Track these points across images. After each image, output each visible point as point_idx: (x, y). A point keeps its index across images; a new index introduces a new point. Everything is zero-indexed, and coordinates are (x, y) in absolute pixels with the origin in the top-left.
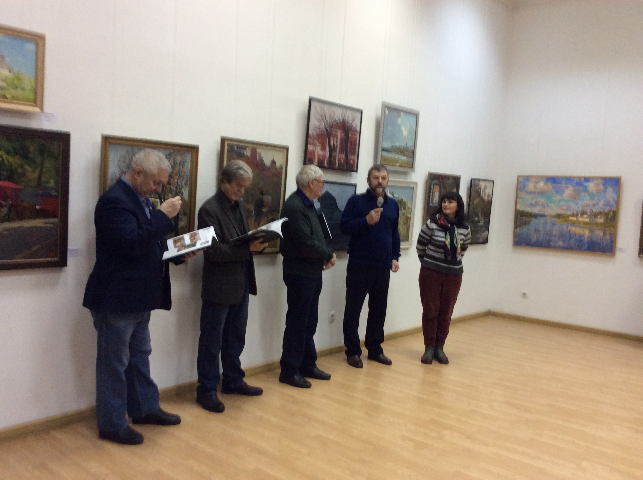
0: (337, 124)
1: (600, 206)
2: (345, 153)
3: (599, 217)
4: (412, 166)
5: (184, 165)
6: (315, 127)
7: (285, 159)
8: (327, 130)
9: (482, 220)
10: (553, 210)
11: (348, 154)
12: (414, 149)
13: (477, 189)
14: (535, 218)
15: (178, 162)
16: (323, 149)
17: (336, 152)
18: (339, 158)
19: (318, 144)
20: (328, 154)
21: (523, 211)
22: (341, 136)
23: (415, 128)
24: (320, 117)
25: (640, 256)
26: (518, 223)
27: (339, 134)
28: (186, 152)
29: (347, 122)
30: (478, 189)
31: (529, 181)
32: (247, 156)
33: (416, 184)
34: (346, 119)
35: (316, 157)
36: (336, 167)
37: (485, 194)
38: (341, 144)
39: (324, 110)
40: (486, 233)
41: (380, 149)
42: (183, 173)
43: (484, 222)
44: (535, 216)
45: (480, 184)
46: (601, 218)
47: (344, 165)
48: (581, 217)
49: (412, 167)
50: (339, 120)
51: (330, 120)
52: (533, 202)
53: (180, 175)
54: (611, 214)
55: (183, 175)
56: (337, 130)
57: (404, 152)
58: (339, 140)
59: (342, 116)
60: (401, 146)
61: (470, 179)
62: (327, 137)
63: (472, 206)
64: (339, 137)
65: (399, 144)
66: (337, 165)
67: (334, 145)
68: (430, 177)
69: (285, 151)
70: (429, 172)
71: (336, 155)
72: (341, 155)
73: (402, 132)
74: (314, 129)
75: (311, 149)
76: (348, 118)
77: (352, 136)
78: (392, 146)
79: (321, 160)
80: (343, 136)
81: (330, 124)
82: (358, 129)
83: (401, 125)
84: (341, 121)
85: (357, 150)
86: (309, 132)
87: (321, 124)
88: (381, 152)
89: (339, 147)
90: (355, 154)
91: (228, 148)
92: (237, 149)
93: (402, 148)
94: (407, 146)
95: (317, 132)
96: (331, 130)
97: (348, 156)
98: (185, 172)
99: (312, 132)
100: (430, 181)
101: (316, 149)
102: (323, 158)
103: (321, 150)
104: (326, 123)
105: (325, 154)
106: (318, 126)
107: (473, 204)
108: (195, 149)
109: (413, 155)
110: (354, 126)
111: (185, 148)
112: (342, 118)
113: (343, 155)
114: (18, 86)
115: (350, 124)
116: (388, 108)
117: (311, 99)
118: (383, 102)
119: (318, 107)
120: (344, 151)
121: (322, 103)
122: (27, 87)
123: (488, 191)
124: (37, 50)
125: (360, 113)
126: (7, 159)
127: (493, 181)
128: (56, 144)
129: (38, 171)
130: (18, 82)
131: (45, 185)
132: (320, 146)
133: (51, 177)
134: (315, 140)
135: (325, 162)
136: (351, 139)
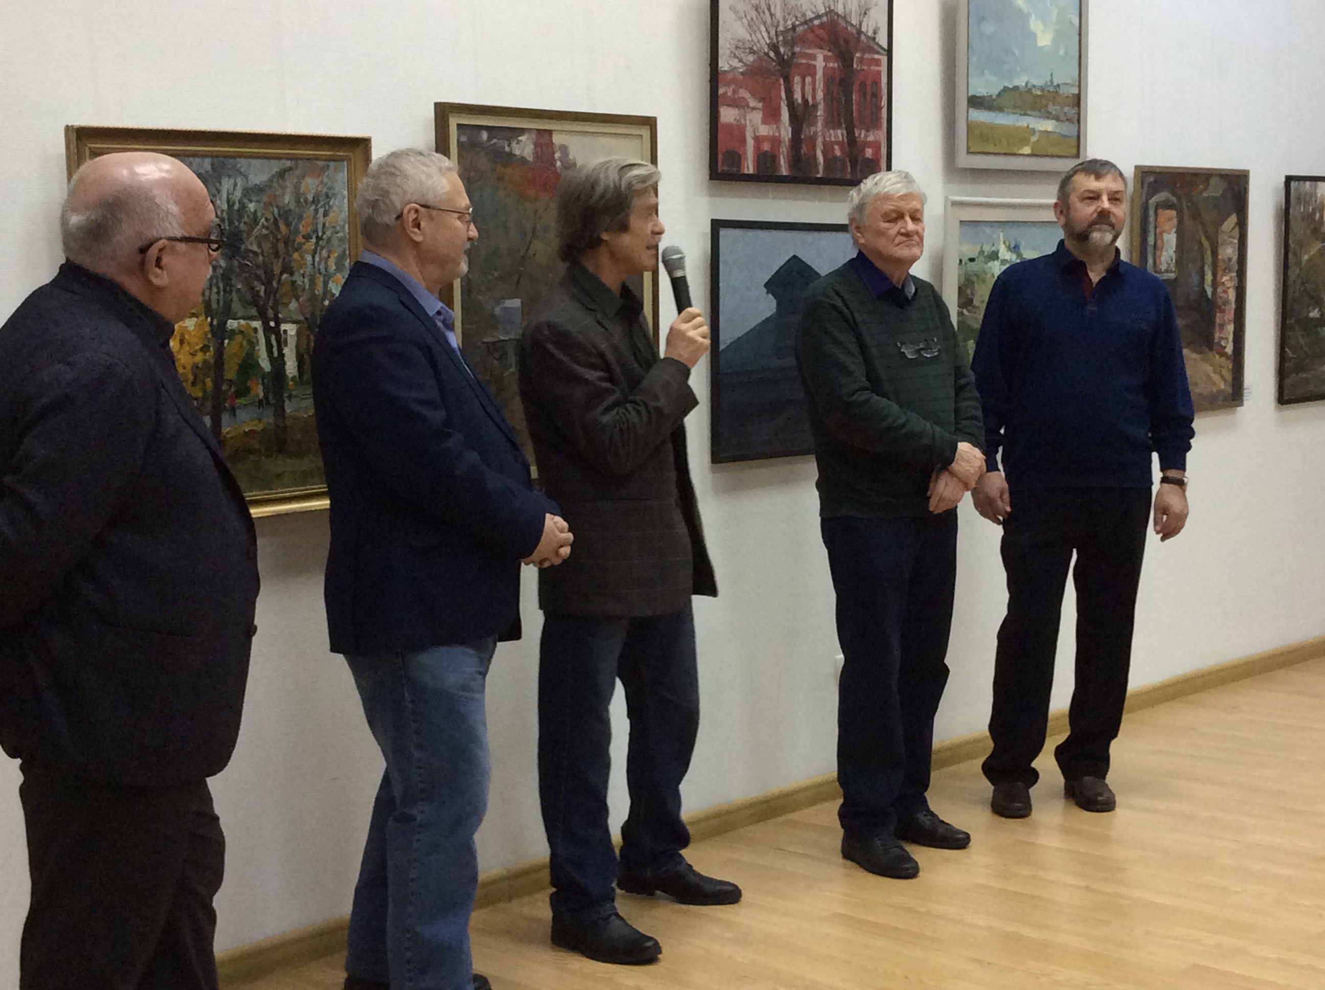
0: (812, 29)
2: (844, 126)
4: (1076, 149)
5: (330, 207)
6: (739, 46)
8: (777, 53)
11: (856, 130)
12: (1080, 90)
13: (1311, 210)
15: (310, 198)
16: (772, 115)
17: (816, 126)
18: (825, 143)
19: (752, 103)
20: (787, 132)
22: (825, 68)
23: (1076, 21)
24: (754, 14)
27: (821, 60)
28: (332, 164)
29: (843, 24)
30: (1314, 214)
32: (523, 160)
34: (840, 10)
35: (750, 143)
36: (819, 176)
38: (829, 94)
41: (962, 103)
42: (328, 233)
45: (1319, 195)
47: (844, 163)
49: (1078, 155)
50: (818, 17)
51: (785, 21)
53: (319, 239)
55: (329, 239)
56: (810, 51)
57: (1046, 106)
58: (822, 84)
59: (827, 5)
60: (1034, 86)
61: (1284, 179)
62: (782, 75)
63: (1297, 271)
64: (820, 74)
65: (1026, 79)
66: (821, 168)
67: (807, 101)
68: (1142, 184)
69: (645, 132)
70: (1136, 167)
71: (816, 133)
72: (831, 131)
73: (1033, 36)
74: (735, 56)
75: (732, 120)
76: (844, 8)
77: (866, 68)
78: (1002, 88)
79: (767, 152)
80: (833, 68)
81: (787, 31)
82: (883, 41)
83: (1028, 16)
84: (825, 19)
85: (884, 111)
86: (720, 65)
87: (760, 36)
88: (968, 112)
89: (821, 107)
90: (881, 127)
91: (461, 140)
92: (489, 139)
93: (1039, 93)
94: (1055, 84)
95: (745, 65)
96: (794, 54)
97: (857, 135)
98: (334, 227)
99: (731, 66)
100: (1144, 196)
101: (747, 118)
102: (772, 147)
103: (764, 122)
104: (773, 33)
105: (777, 134)
106: (748, 45)
107: (1299, 263)
108: (359, 151)
109: (1079, 114)
110: (867, 32)
111: (330, 151)
112: (828, 10)
113: (839, 132)
115: (855, 27)
120: (843, 120)
132: (760, 109)
134: (740, 90)
135: (780, 159)
136: (860, 77)
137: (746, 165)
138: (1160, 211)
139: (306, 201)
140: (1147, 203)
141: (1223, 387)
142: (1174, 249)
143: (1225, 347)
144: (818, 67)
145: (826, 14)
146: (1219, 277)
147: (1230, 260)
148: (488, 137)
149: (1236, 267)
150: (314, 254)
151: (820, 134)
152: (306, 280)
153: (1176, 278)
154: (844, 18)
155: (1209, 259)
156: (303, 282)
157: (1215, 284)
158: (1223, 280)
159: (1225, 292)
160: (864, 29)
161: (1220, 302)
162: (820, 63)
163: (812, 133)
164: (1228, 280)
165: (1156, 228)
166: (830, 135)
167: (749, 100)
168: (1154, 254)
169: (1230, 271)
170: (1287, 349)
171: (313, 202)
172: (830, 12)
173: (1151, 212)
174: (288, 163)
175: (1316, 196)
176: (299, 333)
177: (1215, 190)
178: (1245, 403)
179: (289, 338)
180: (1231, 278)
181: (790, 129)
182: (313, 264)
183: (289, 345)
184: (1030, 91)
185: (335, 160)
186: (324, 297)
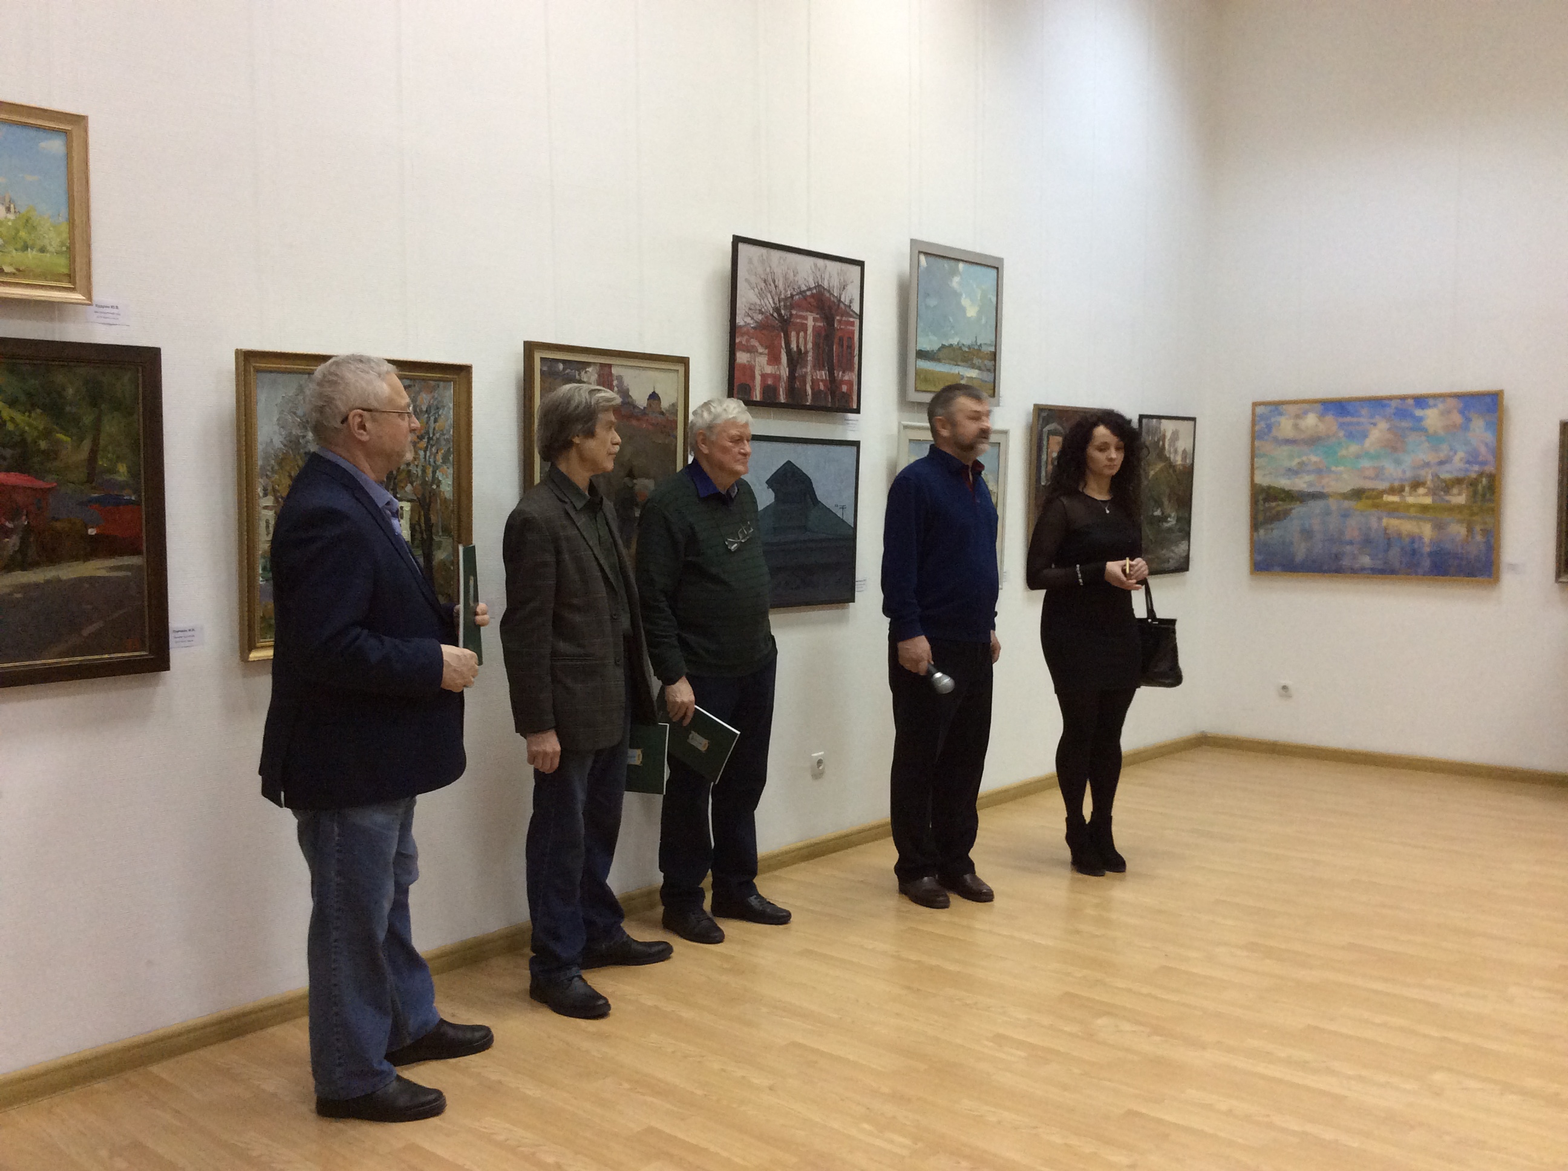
0: (805, 298)
1: (1457, 466)
2: (827, 368)
3: (1455, 491)
5: (439, 415)
6: (751, 308)
7: (683, 388)
8: (780, 314)
9: (1173, 515)
10: (1342, 480)
11: (835, 371)
12: (996, 349)
13: (1155, 439)
14: (1300, 502)
15: (424, 409)
16: (774, 359)
17: (807, 368)
18: (813, 381)
19: (761, 350)
20: (785, 372)
21: (1269, 487)
22: (814, 326)
23: (994, 299)
24: (763, 285)
25: (1561, 580)
26: (1261, 518)
27: (811, 321)
28: (441, 384)
29: (828, 295)
30: (1159, 440)
31: (1281, 414)
33: (1006, 433)
34: (826, 286)
35: (758, 378)
36: (808, 404)
37: (1176, 451)
38: (816, 345)
39: (770, 267)
40: (1183, 546)
41: (912, 355)
42: (438, 435)
43: (1178, 520)
44: (1301, 497)
45: (1162, 429)
46: (1459, 494)
47: (826, 394)
48: (1410, 495)
50: (810, 289)
51: (786, 291)
52: (1294, 463)
53: (430, 439)
54: (1484, 481)
55: (438, 439)
56: (804, 314)
57: (972, 359)
58: (811, 338)
59: (816, 280)
60: (963, 344)
62: (783, 330)
64: (810, 331)
65: (958, 339)
66: (809, 400)
67: (800, 349)
68: (1039, 417)
69: (681, 369)
70: (1035, 405)
71: (806, 373)
72: (818, 372)
73: (963, 310)
74: (749, 315)
75: (745, 362)
76: (829, 284)
77: (843, 327)
78: (941, 345)
79: (770, 385)
80: (820, 326)
81: (786, 299)
82: (856, 308)
83: (961, 295)
84: (814, 291)
85: (856, 359)
86: (737, 321)
87: (767, 303)
88: (916, 361)
89: (810, 354)
90: (853, 370)
91: (543, 369)
92: (564, 369)
93: (967, 350)
94: (978, 344)
95: (756, 322)
96: (791, 315)
97: (836, 375)
98: (442, 431)
99: (745, 322)
100: (1040, 425)
101: (757, 360)
102: (775, 381)
103: (769, 363)
104: (776, 299)
105: (778, 373)
106: (758, 307)
108: (463, 374)
109: (995, 366)
110: (845, 301)
111: (440, 374)
112: (816, 284)
113: (823, 372)
114: (30, 243)
115: (837, 297)
116: (926, 254)
117: (737, 240)
118: (912, 240)
119: (755, 260)
120: (826, 364)
121: (763, 251)
122: (51, 245)
123: (1183, 444)
124: (69, 156)
125: (858, 268)
126: (12, 419)
127: (1194, 419)
128: (126, 378)
129: (87, 445)
130: (30, 233)
131: (107, 477)
132: (766, 354)
133: (119, 458)
134: (752, 340)
135: (779, 391)
136: (839, 334)
137: (754, 393)
138: (1051, 437)
139: (421, 411)
140: (1042, 430)
144: (809, 324)
145: (815, 287)
150: (426, 451)
151: (809, 373)
152: (420, 470)
154: (829, 291)
156: (417, 471)
160: (842, 300)
162: (810, 323)
163: (803, 373)
165: (1047, 448)
166: (817, 375)
167: (758, 348)
171: (427, 411)
172: (818, 286)
173: (1044, 437)
175: (1160, 431)
176: (412, 510)
179: (404, 512)
181: (787, 369)
182: (425, 458)
183: (404, 518)
184: (960, 348)
185: (444, 381)
186: (433, 483)
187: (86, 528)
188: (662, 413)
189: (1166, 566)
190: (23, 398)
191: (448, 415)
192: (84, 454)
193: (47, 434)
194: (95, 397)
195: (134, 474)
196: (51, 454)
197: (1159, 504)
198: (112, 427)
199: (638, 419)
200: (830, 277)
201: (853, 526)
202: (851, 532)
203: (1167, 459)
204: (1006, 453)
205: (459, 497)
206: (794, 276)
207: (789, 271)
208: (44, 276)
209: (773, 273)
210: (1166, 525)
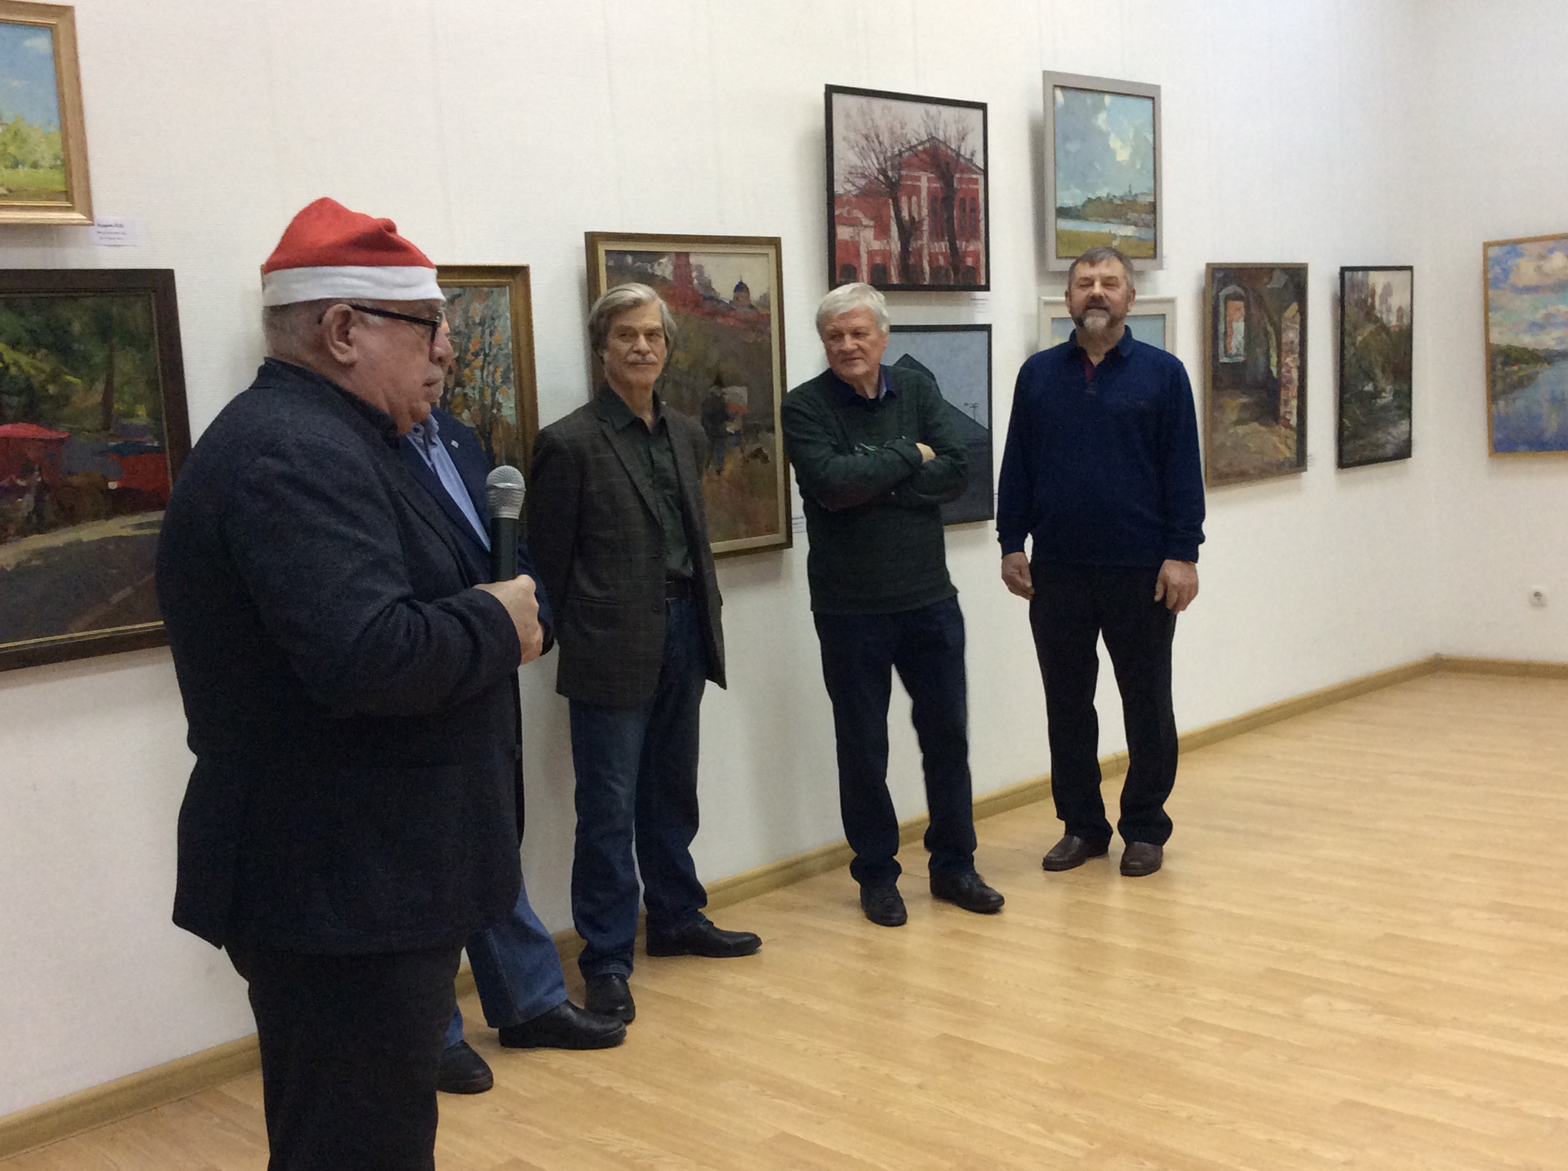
0: (916, 154)
2: (946, 238)
4: (1153, 251)
5: (495, 328)
6: (852, 172)
7: (774, 274)
8: (886, 176)
9: (1389, 388)
11: (957, 242)
12: (1155, 199)
13: (1363, 296)
14: (1549, 364)
15: (477, 320)
16: (882, 231)
17: (922, 240)
18: (930, 255)
19: (865, 222)
20: (897, 246)
21: (1510, 348)
22: (929, 188)
23: (1150, 137)
24: (864, 143)
26: (1500, 386)
27: (925, 182)
28: (495, 289)
29: (943, 148)
30: (1365, 298)
31: (1519, 255)
32: (664, 280)
33: (1171, 301)
34: (941, 137)
35: (864, 257)
36: (926, 283)
37: (1389, 310)
38: (933, 212)
39: (872, 120)
40: (1403, 426)
41: (1051, 214)
42: (495, 351)
43: (1396, 394)
44: (1549, 358)
45: (1370, 283)
47: (947, 271)
49: (1154, 256)
50: (922, 143)
51: (893, 148)
52: (1538, 316)
53: (486, 355)
55: (495, 356)
56: (916, 174)
57: (1126, 214)
58: (926, 203)
59: (929, 132)
60: (1114, 197)
61: (1338, 270)
62: (890, 196)
63: (1353, 349)
64: (924, 193)
65: (1107, 191)
66: (927, 276)
67: (914, 218)
68: (1213, 279)
69: (772, 252)
70: (1208, 265)
71: (922, 246)
72: (936, 244)
73: (1112, 153)
74: (849, 181)
75: (848, 238)
76: (945, 135)
77: (964, 186)
78: (1086, 199)
79: (878, 264)
80: (936, 188)
81: (893, 157)
82: (979, 161)
83: (1109, 134)
84: (927, 145)
85: (982, 223)
86: (835, 190)
87: (869, 161)
88: (1056, 221)
89: (926, 222)
90: (979, 238)
91: (609, 264)
92: (634, 262)
93: (1119, 203)
94: (1133, 194)
95: (858, 188)
96: (900, 176)
97: (958, 246)
98: (500, 345)
99: (845, 189)
100: (1215, 289)
101: (861, 235)
102: (884, 259)
103: (876, 238)
104: (882, 158)
105: (887, 248)
106: (860, 171)
107: (1354, 344)
108: (519, 278)
109: (1155, 220)
110: (965, 154)
111: (492, 278)
112: (930, 137)
113: (943, 244)
114: (19, 157)
115: (955, 151)
116: (1063, 88)
117: (831, 90)
118: (1045, 73)
119: (854, 113)
120: (946, 234)
121: (863, 100)
122: (44, 159)
123: (1398, 300)
124: (56, 55)
125: (980, 113)
126: (16, 363)
127: (1410, 268)
128: (138, 307)
129: (100, 386)
130: (20, 148)
131: (125, 422)
132: (872, 227)
133: (137, 399)
134: (855, 211)
135: (890, 271)
136: (960, 195)
138: (1229, 302)
139: (474, 323)
140: (1217, 295)
141: (1288, 455)
142: (1243, 336)
143: (1289, 420)
144: (922, 187)
145: (928, 140)
146: (1282, 360)
147: (1292, 342)
148: (633, 261)
149: (1298, 350)
150: (482, 369)
151: (926, 246)
152: (476, 392)
153: (1244, 363)
154: (945, 143)
155: (1273, 343)
156: (474, 394)
157: (1279, 364)
158: (1286, 361)
159: (1289, 372)
160: (962, 153)
161: (1284, 380)
162: (924, 184)
163: (918, 246)
164: (1291, 361)
165: (1226, 317)
166: (935, 248)
167: (862, 220)
168: (1225, 340)
169: (1293, 352)
170: (1345, 420)
171: (480, 324)
172: (932, 138)
173: (1222, 304)
174: (457, 291)
175: (1368, 284)
177: (1278, 281)
178: (1309, 468)
180: (1294, 358)
181: (899, 243)
182: (482, 378)
184: (1111, 201)
185: (497, 286)
186: (492, 407)
187: (107, 481)
188: (751, 307)
189: (1380, 453)
190: (26, 338)
191: (504, 325)
192: (96, 397)
193: (54, 377)
194: (105, 330)
195: (154, 414)
196: (63, 400)
197: (1370, 377)
198: (126, 363)
199: (724, 316)
200: (946, 126)
201: (987, 427)
202: (986, 434)
203: (1378, 320)
204: (1174, 328)
205: (523, 422)
206: (902, 128)
207: (895, 124)
208: (37, 196)
209: (875, 127)
210: (1380, 402)
